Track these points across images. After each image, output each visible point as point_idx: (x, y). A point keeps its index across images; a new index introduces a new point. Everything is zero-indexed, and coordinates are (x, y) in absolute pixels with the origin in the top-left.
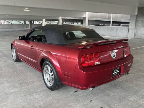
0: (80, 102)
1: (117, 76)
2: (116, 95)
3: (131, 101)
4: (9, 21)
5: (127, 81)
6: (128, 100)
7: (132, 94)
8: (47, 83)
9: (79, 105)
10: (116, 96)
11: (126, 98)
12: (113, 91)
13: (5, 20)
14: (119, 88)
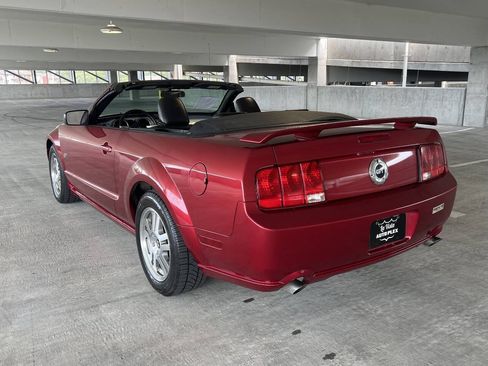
0: (256, 334)
1: (391, 246)
2: (389, 315)
3: (442, 333)
4: (62, 73)
5: (435, 268)
6: (431, 332)
7: (448, 312)
8: (153, 270)
9: (251, 347)
10: (388, 318)
11: (425, 326)
12: (382, 300)
13: (48, 70)
14: (406, 290)
